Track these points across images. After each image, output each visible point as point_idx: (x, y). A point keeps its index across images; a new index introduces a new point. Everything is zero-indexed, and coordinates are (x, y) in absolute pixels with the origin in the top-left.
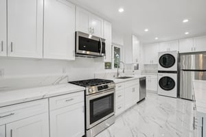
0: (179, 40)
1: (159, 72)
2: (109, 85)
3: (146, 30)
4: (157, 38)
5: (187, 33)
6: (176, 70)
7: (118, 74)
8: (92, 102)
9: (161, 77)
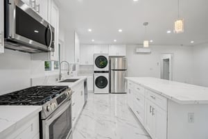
0: (109, 45)
1: (95, 72)
3: (90, 30)
4: (93, 40)
5: (115, 41)
6: (108, 70)
7: (61, 77)
9: (97, 77)
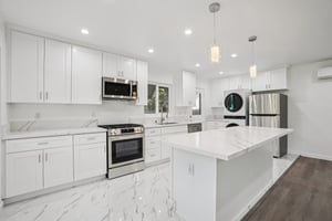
1: (226, 117)
2: (136, 129)
3: (198, 65)
4: (221, 73)
6: (243, 114)
7: (163, 120)
8: (114, 143)
